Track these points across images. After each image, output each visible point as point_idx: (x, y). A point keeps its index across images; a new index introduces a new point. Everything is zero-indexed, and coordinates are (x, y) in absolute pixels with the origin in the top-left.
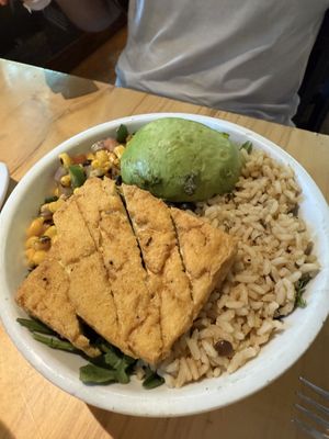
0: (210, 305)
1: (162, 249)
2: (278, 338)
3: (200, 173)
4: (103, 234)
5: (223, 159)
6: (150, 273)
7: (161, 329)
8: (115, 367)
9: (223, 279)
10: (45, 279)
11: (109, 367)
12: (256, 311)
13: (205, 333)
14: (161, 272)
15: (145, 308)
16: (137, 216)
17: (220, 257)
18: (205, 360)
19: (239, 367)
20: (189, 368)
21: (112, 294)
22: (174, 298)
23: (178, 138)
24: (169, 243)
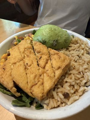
0: (61, 80)
1: (45, 60)
2: (86, 94)
3: (58, 40)
4: (25, 55)
5: (65, 36)
6: (40, 68)
7: (43, 87)
8: (26, 102)
9: (66, 72)
10: (4, 69)
11: (24, 102)
12: (77, 84)
13: (59, 90)
14: (44, 68)
15: (38, 79)
16: (37, 50)
17: (65, 63)
18: (59, 100)
19: (72, 103)
20: (53, 102)
21: (26, 74)
22: (48, 76)
23: (51, 29)
24: (47, 58)
